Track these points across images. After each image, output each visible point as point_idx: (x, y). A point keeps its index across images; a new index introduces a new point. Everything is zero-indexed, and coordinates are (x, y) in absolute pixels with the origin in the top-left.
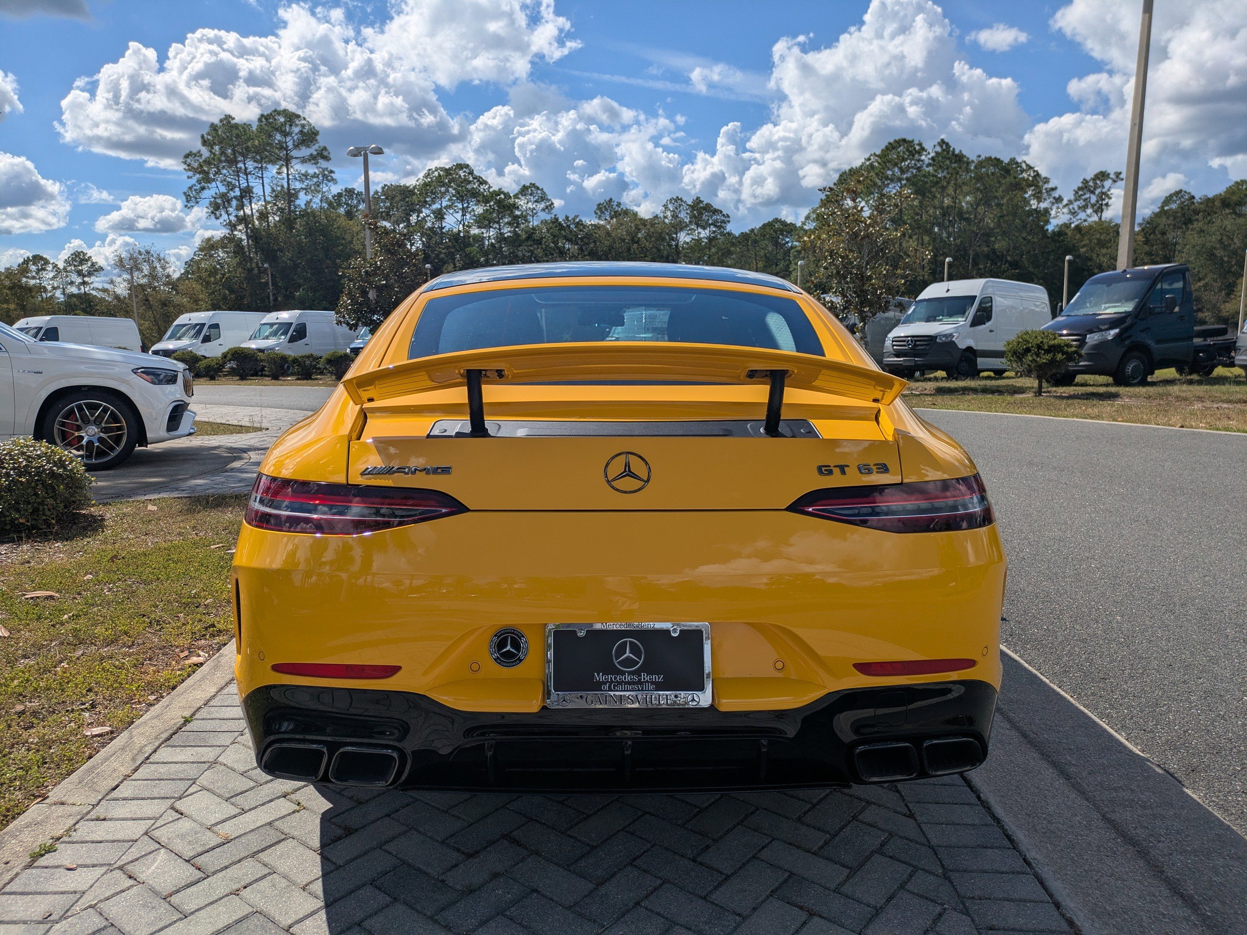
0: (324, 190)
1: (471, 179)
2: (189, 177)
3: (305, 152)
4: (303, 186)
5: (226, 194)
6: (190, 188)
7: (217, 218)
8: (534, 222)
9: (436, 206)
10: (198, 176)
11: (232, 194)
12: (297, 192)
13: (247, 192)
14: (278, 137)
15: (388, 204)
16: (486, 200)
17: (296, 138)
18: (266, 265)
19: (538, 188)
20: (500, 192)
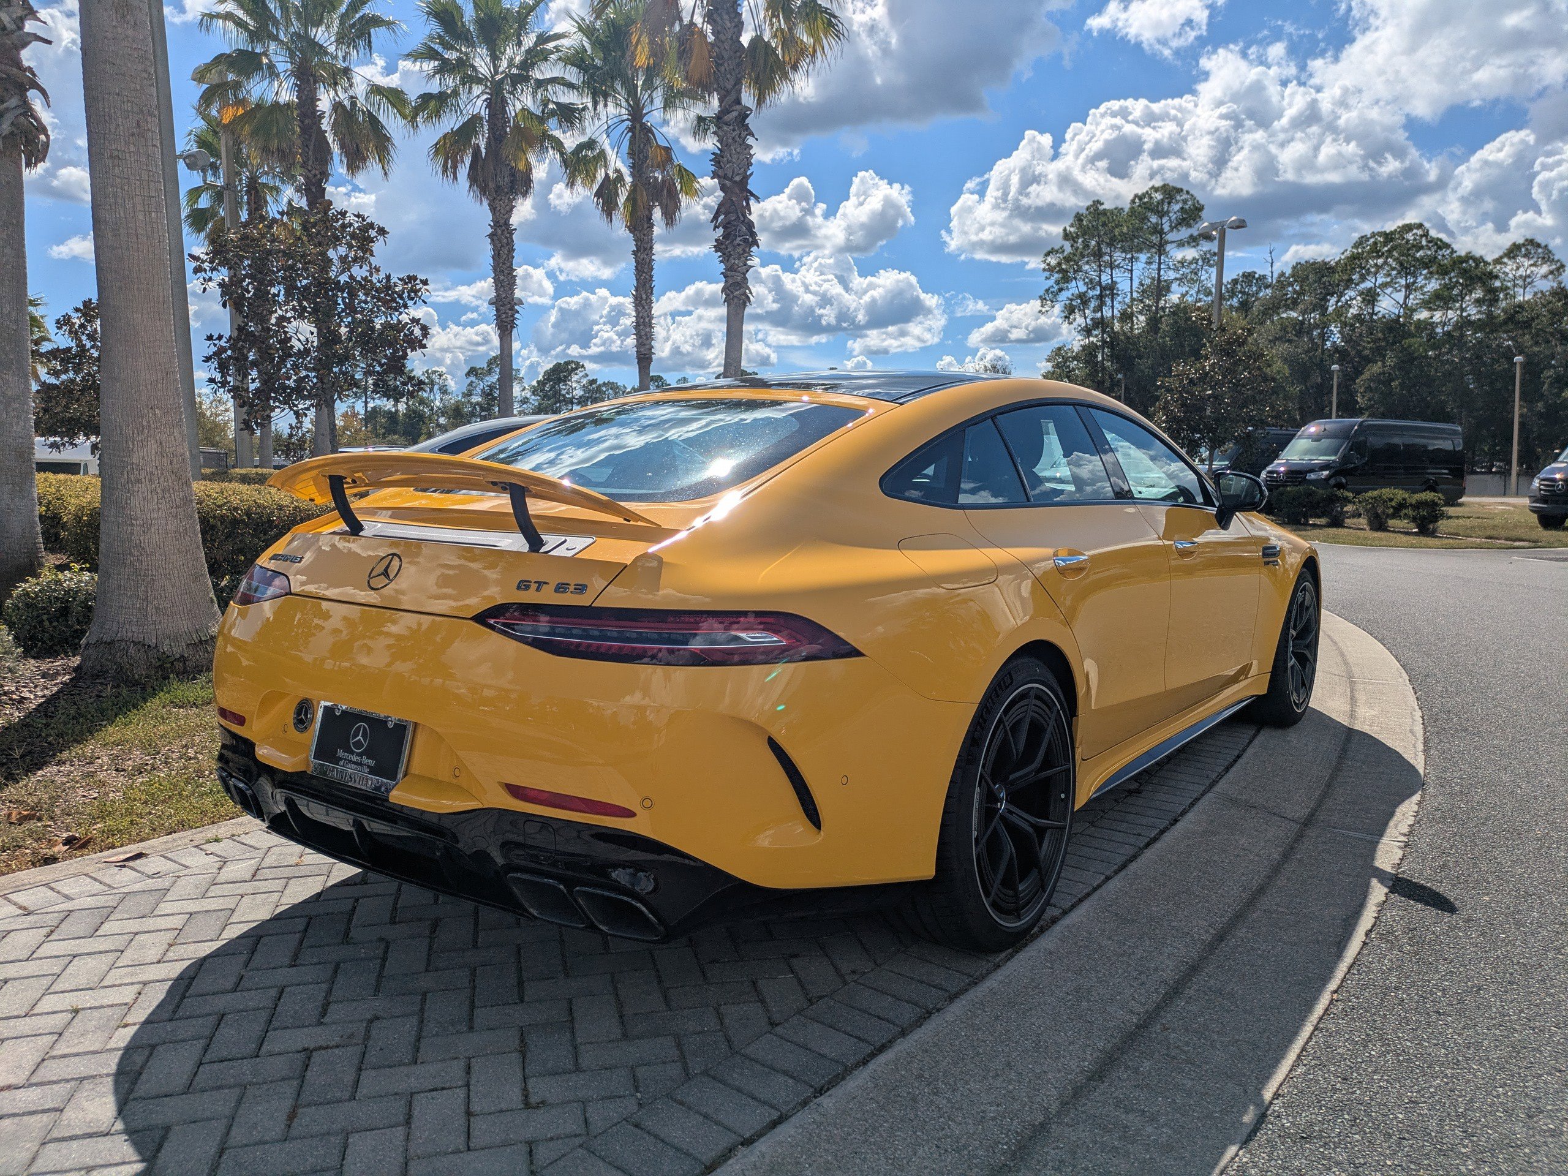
0: (1203, 278)
1: (1424, 243)
2: (1047, 278)
3: (1184, 233)
4: (1178, 276)
5: (1084, 294)
6: (1047, 291)
7: (1070, 323)
8: (1523, 296)
9: (1368, 284)
10: (1056, 275)
11: (1091, 293)
12: (1169, 284)
13: (1110, 290)
14: (1154, 219)
15: (1298, 288)
16: (1443, 272)
17: (1173, 218)
18: (1120, 376)
19: (1539, 245)
20: (1469, 257)
